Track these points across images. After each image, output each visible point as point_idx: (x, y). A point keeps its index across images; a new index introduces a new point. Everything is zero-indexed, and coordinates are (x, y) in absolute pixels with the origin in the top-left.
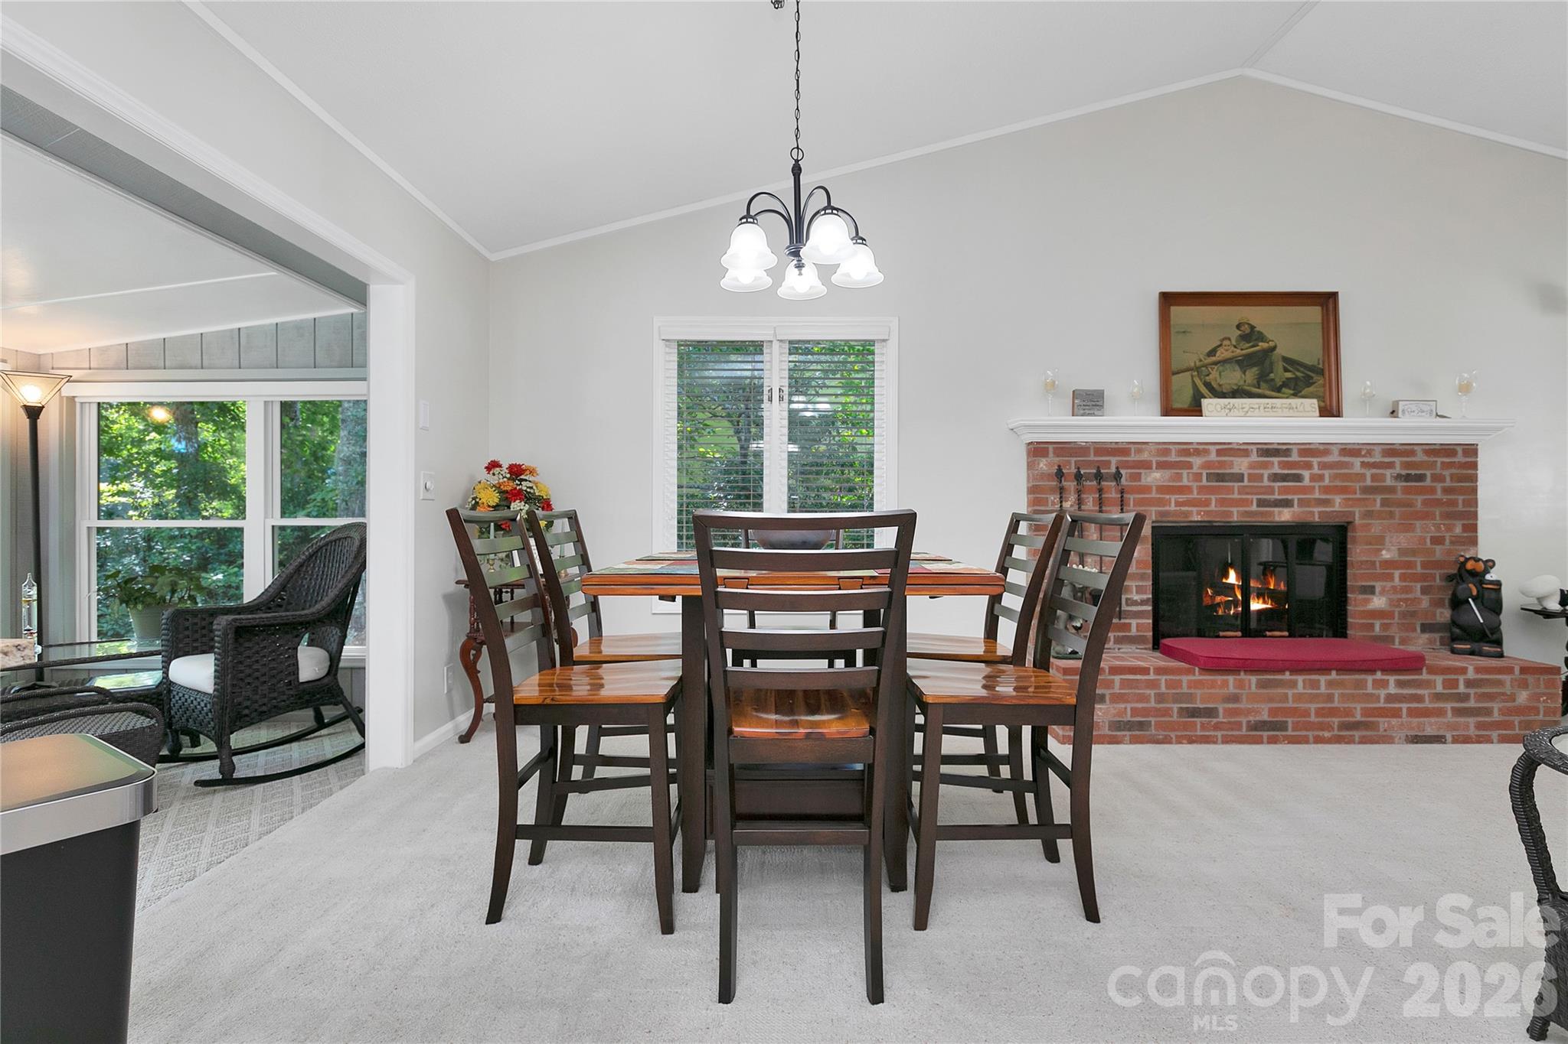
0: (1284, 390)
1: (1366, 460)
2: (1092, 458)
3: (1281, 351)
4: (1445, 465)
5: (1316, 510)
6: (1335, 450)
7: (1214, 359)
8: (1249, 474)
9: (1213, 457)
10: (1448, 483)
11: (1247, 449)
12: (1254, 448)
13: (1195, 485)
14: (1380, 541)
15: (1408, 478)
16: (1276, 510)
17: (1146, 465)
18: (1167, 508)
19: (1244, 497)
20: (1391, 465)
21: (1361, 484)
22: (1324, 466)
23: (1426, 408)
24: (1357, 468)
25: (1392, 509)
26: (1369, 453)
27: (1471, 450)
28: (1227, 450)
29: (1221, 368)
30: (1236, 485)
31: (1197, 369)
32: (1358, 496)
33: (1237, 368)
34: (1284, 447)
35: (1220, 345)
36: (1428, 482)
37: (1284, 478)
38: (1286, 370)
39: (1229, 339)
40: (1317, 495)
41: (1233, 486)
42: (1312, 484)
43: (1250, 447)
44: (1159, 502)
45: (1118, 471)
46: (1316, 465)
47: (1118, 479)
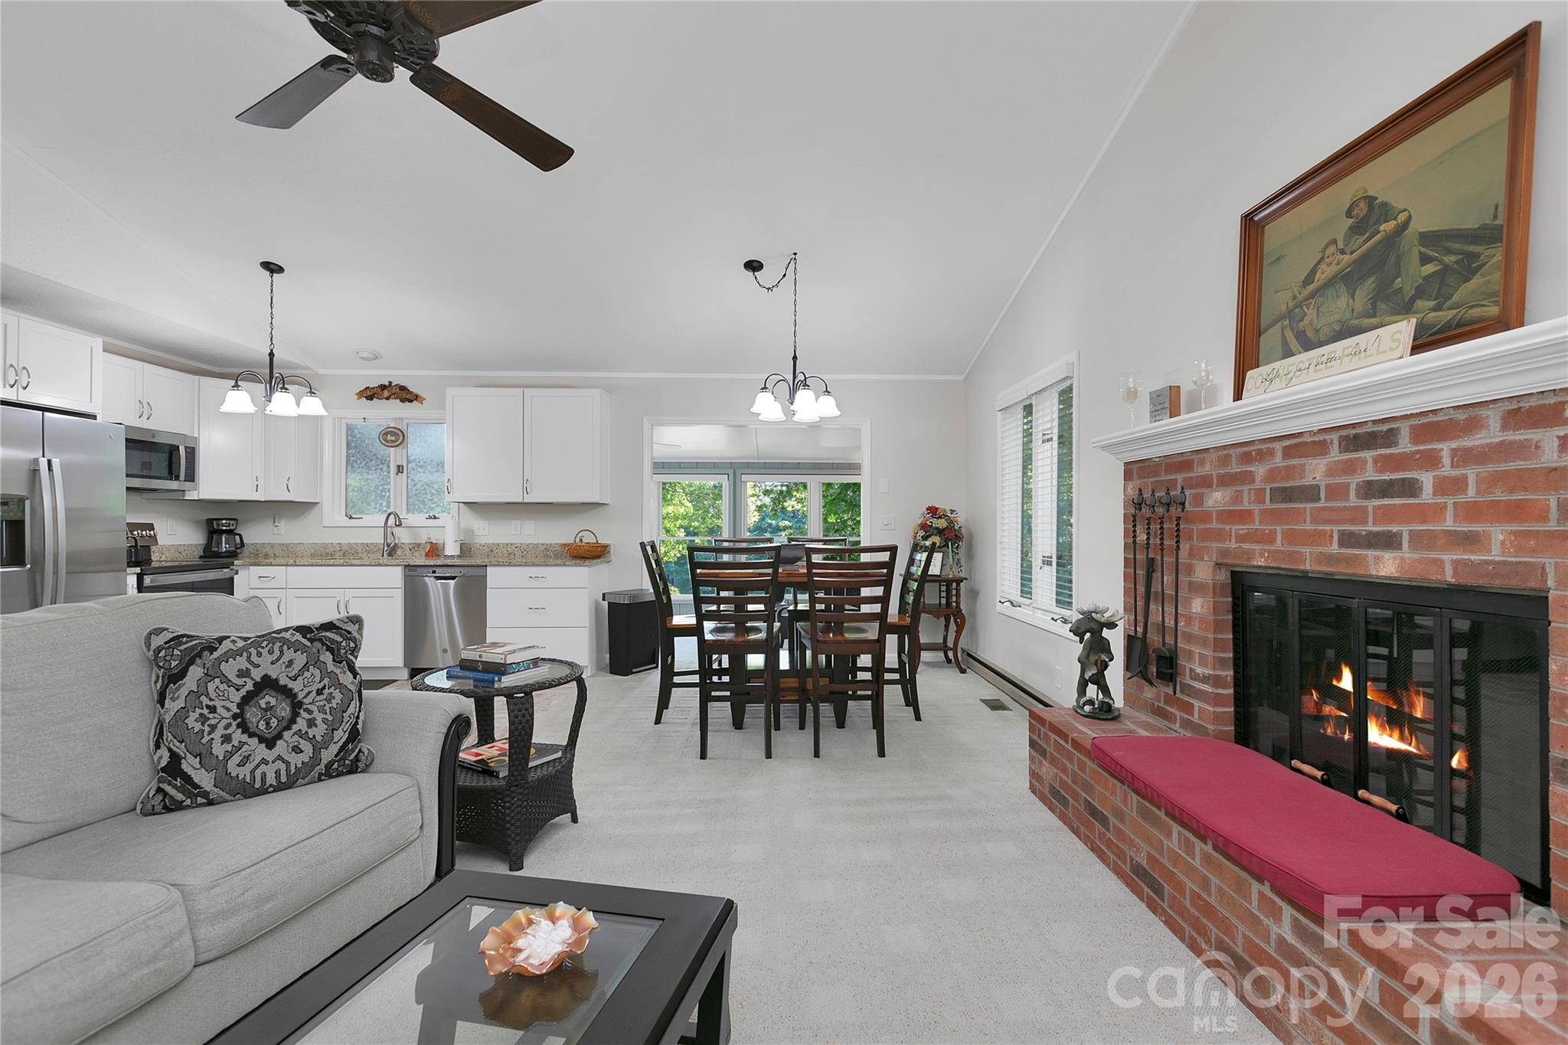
0: (1418, 303)
2: (1164, 477)
3: (1417, 226)
5: (1447, 557)
7: (1311, 287)
8: (1328, 486)
9: (1278, 460)
11: (1325, 441)
12: (1334, 437)
13: (1256, 508)
16: (1371, 553)
17: (1206, 482)
18: (1227, 545)
19: (1321, 528)
21: (1562, 495)
22: (1463, 457)
24: (1552, 455)
28: (1299, 446)
29: (1321, 300)
30: (1309, 506)
31: (1289, 314)
32: (1553, 525)
33: (1343, 290)
34: (1385, 428)
35: (1322, 258)
37: (1386, 489)
38: (1425, 260)
39: (1336, 241)
40: (1449, 523)
41: (1305, 509)
42: (1440, 501)
43: (1328, 437)
44: (1220, 535)
45: (1182, 492)
46: (1446, 460)
47: (1183, 504)
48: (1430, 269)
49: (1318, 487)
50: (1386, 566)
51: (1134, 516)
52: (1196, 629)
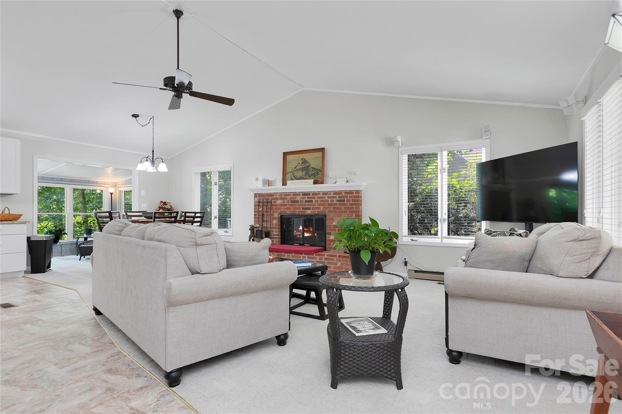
0: (312, 177)
1: (329, 196)
2: (266, 197)
3: (311, 166)
4: (350, 197)
5: (316, 210)
6: (321, 193)
7: (296, 169)
9: (292, 196)
10: (351, 202)
12: (301, 193)
13: (288, 204)
14: (333, 219)
15: (340, 201)
16: (307, 210)
17: (277, 199)
18: (282, 210)
19: (299, 207)
20: (335, 197)
21: (328, 203)
22: (318, 198)
23: (344, 180)
24: (327, 198)
25: (336, 210)
26: (330, 193)
27: (358, 192)
28: (295, 194)
29: (297, 172)
30: (297, 203)
31: (292, 172)
32: (327, 206)
33: (301, 171)
34: (309, 193)
35: (297, 165)
36: (346, 202)
37: (309, 201)
38: (313, 171)
39: (300, 163)
40: (316, 206)
42: (315, 203)
43: (300, 193)
44: (280, 208)
45: (271, 200)
46: (316, 198)
47: (271, 203)
48: (313, 172)
49: (299, 201)
50: (309, 212)
51: (258, 205)
52: (274, 226)
